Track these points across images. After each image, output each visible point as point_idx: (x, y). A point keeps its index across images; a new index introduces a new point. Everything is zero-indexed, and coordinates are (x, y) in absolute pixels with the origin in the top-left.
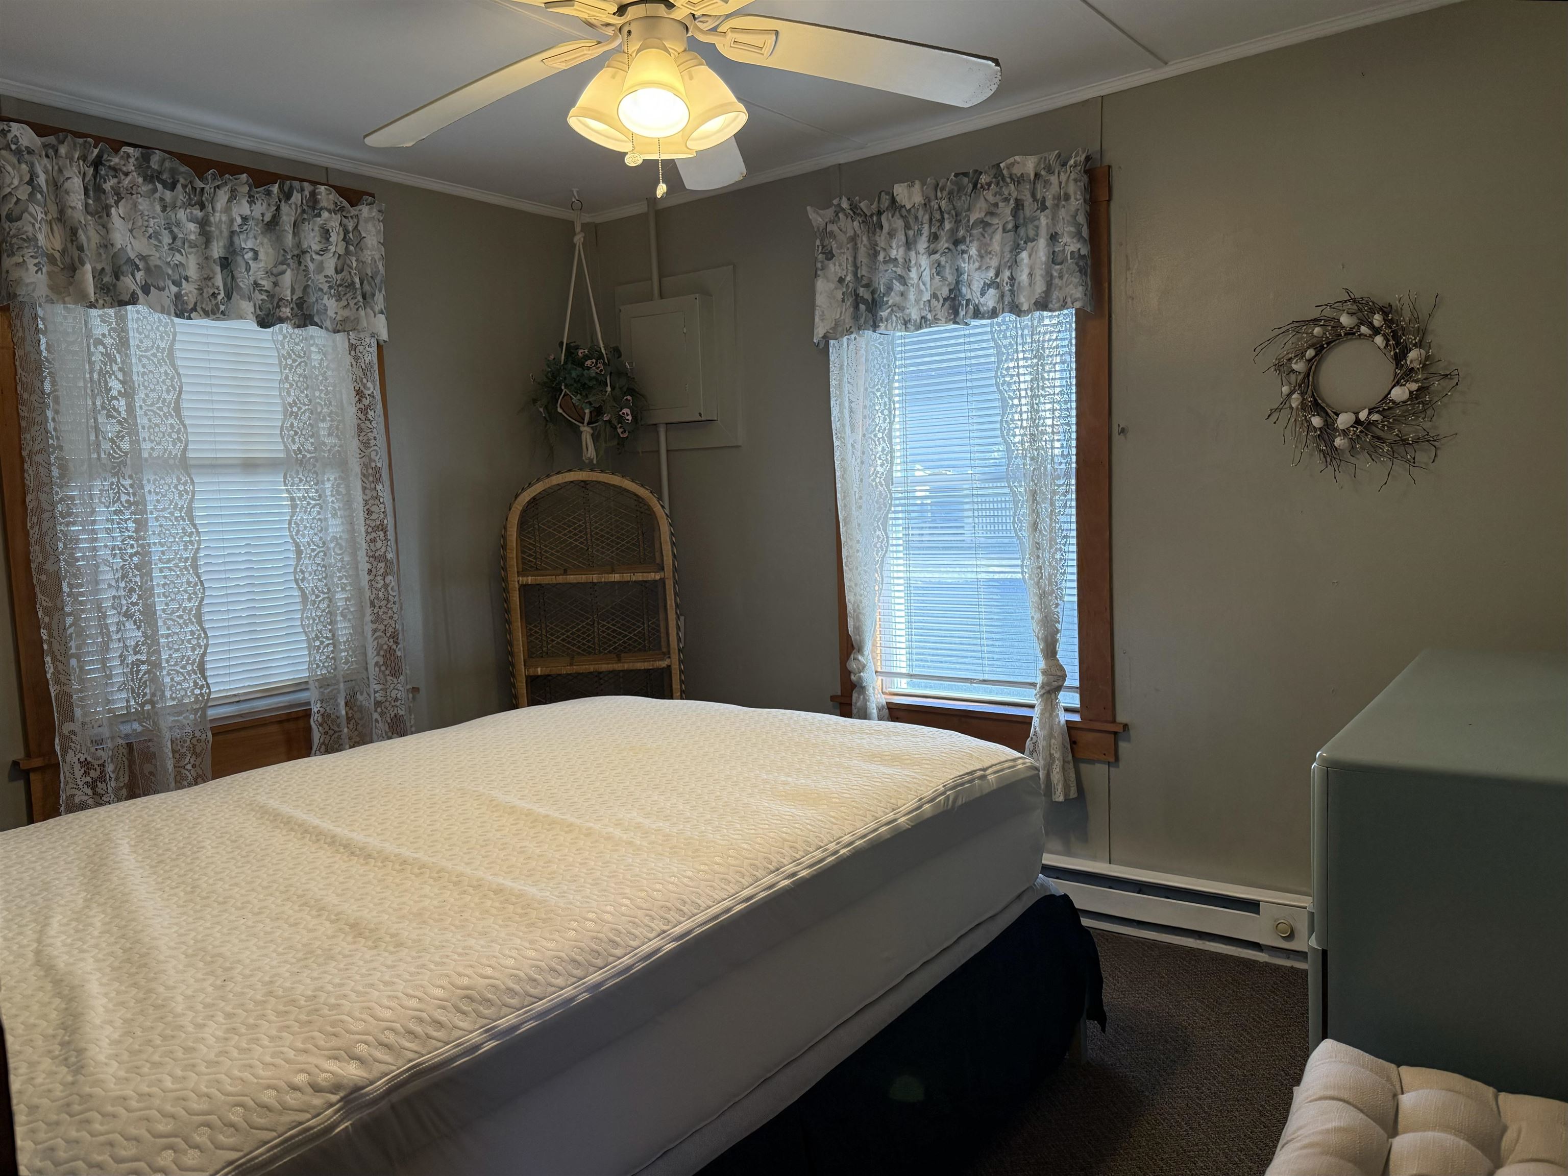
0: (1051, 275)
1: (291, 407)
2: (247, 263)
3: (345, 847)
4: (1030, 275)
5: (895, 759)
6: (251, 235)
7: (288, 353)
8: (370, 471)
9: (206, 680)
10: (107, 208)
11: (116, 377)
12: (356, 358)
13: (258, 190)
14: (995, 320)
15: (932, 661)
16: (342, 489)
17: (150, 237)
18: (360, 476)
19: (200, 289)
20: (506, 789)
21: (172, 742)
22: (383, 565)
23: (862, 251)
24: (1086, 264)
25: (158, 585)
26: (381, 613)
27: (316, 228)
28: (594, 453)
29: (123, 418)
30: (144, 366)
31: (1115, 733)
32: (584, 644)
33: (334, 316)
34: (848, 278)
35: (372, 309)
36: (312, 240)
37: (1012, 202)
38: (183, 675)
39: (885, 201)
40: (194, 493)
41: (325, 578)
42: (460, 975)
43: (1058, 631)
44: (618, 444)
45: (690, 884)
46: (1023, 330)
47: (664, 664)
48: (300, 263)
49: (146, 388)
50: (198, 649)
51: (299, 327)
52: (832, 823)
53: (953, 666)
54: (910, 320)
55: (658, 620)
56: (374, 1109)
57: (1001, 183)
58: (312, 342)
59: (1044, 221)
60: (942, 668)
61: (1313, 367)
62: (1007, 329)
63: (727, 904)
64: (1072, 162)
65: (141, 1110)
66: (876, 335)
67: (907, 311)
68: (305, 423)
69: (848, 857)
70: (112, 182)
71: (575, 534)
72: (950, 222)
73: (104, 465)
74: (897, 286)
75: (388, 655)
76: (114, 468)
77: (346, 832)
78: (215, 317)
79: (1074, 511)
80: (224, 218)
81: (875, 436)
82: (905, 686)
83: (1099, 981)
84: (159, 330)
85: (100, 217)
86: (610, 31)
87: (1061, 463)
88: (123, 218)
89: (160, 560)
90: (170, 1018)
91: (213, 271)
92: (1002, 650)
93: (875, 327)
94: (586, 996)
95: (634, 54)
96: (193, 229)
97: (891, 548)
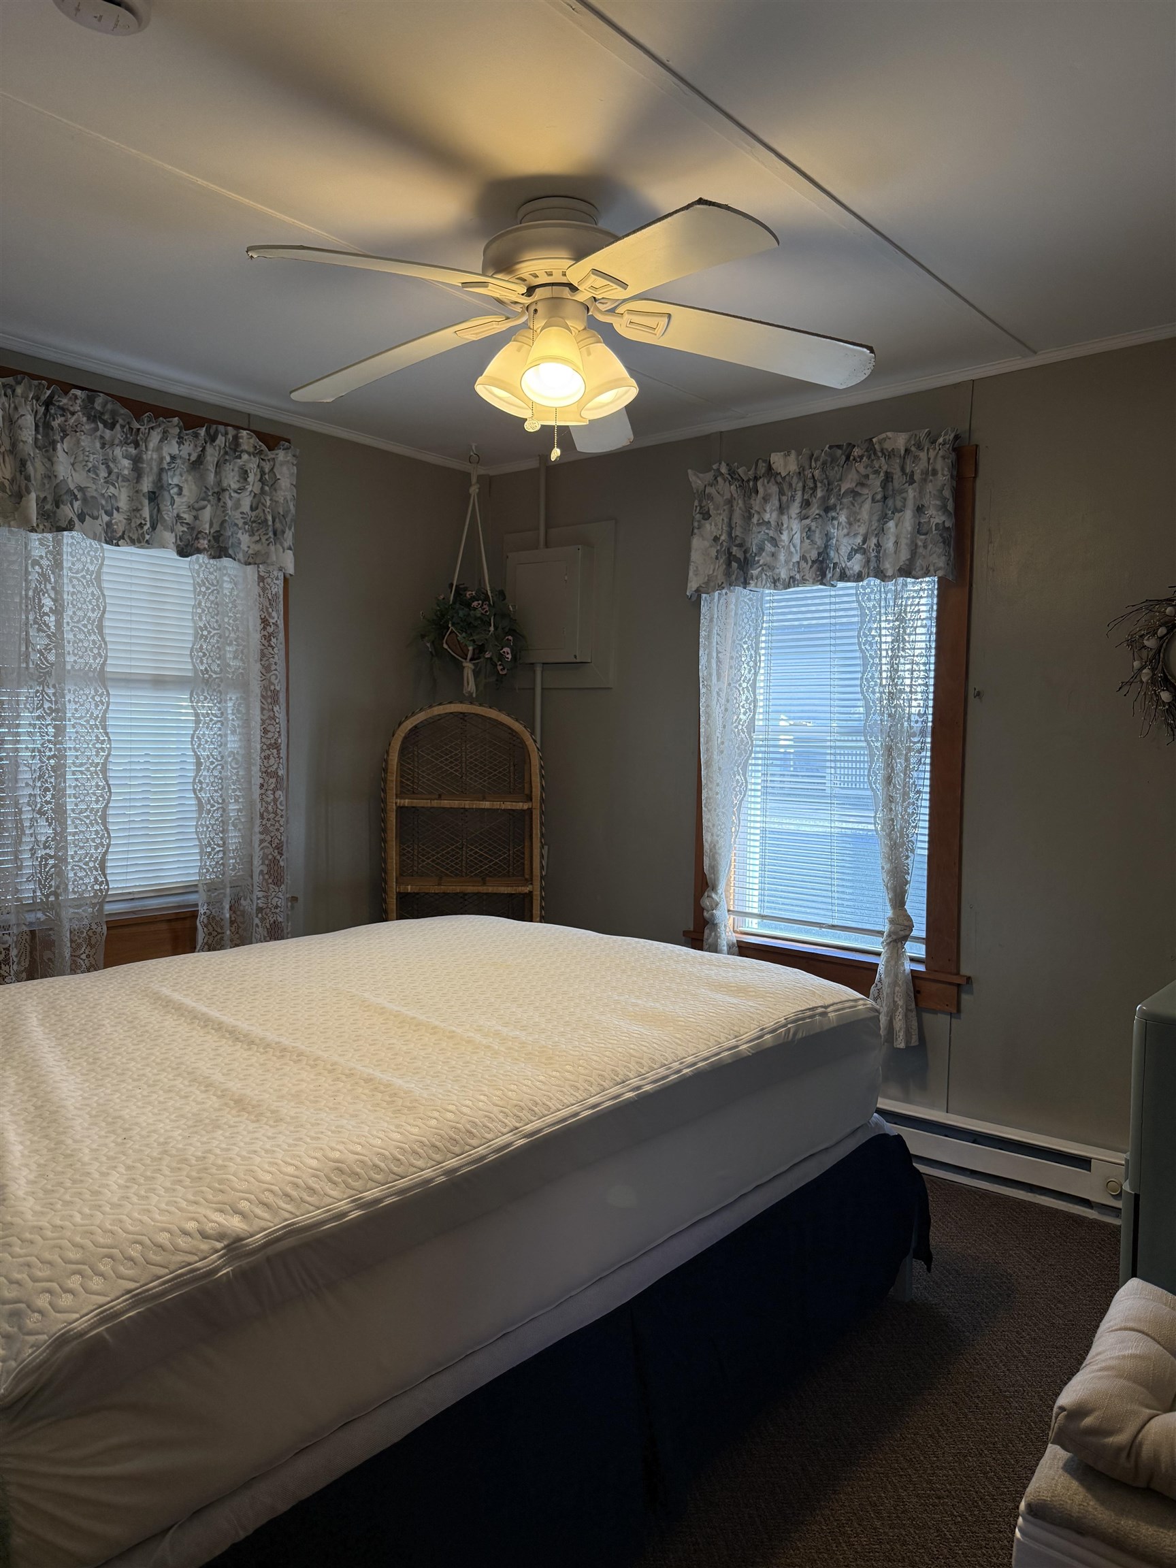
0: (916, 545)
1: (202, 631)
2: (172, 497)
3: (231, 1033)
4: (896, 543)
5: (741, 990)
6: (178, 472)
7: (202, 581)
8: (269, 693)
9: (105, 877)
10: (53, 444)
11: (49, 595)
12: (264, 589)
13: (187, 432)
14: (861, 584)
15: (783, 904)
16: (243, 709)
17: (89, 471)
18: (259, 697)
19: (129, 520)
20: (377, 992)
21: (71, 932)
22: (274, 780)
23: (738, 513)
24: (951, 536)
25: (70, 786)
26: (268, 825)
27: (236, 469)
28: (474, 688)
29: (52, 633)
30: (74, 587)
31: (959, 985)
32: (452, 866)
33: (246, 549)
34: (723, 538)
35: (281, 544)
36: (231, 479)
37: (882, 474)
38: (86, 871)
39: (762, 468)
40: (108, 704)
41: (221, 789)
42: (333, 1149)
43: (907, 882)
44: (497, 680)
45: (543, 1087)
46: (886, 593)
47: (526, 889)
48: (219, 500)
49: (74, 606)
50: (101, 848)
51: (214, 558)
52: (677, 1044)
53: (803, 909)
54: (779, 579)
55: (523, 848)
56: (254, 1258)
57: (873, 457)
58: (225, 572)
59: (911, 493)
60: (793, 911)
61: (1164, 645)
62: (871, 592)
63: (575, 1108)
64: (941, 440)
65: (54, 1239)
66: (746, 592)
67: (777, 571)
68: (214, 646)
69: (690, 1077)
70: (60, 420)
71: (451, 762)
72: (822, 491)
73: (32, 674)
74: (769, 547)
75: (272, 865)
76: (41, 677)
77: (231, 1020)
78: (139, 545)
79: (928, 768)
80: (155, 456)
81: (740, 685)
82: (756, 926)
83: (926, 1223)
84: (89, 555)
85: (47, 451)
86: (518, 309)
87: (917, 722)
88: (67, 453)
89: (74, 763)
90: (78, 1165)
91: (141, 503)
92: (852, 897)
93: (745, 584)
94: (443, 1179)
95: (539, 331)
96: (127, 465)
97: (750, 793)
